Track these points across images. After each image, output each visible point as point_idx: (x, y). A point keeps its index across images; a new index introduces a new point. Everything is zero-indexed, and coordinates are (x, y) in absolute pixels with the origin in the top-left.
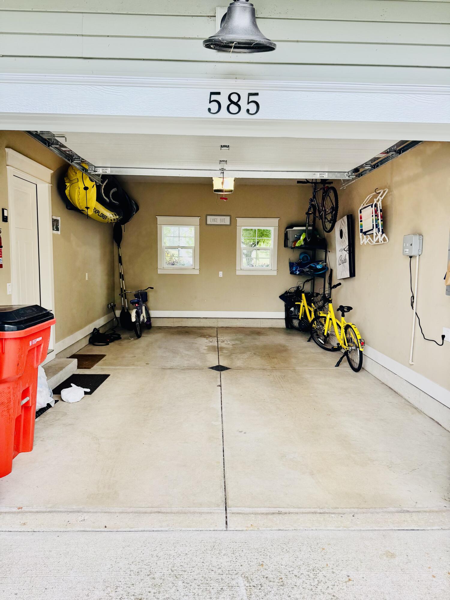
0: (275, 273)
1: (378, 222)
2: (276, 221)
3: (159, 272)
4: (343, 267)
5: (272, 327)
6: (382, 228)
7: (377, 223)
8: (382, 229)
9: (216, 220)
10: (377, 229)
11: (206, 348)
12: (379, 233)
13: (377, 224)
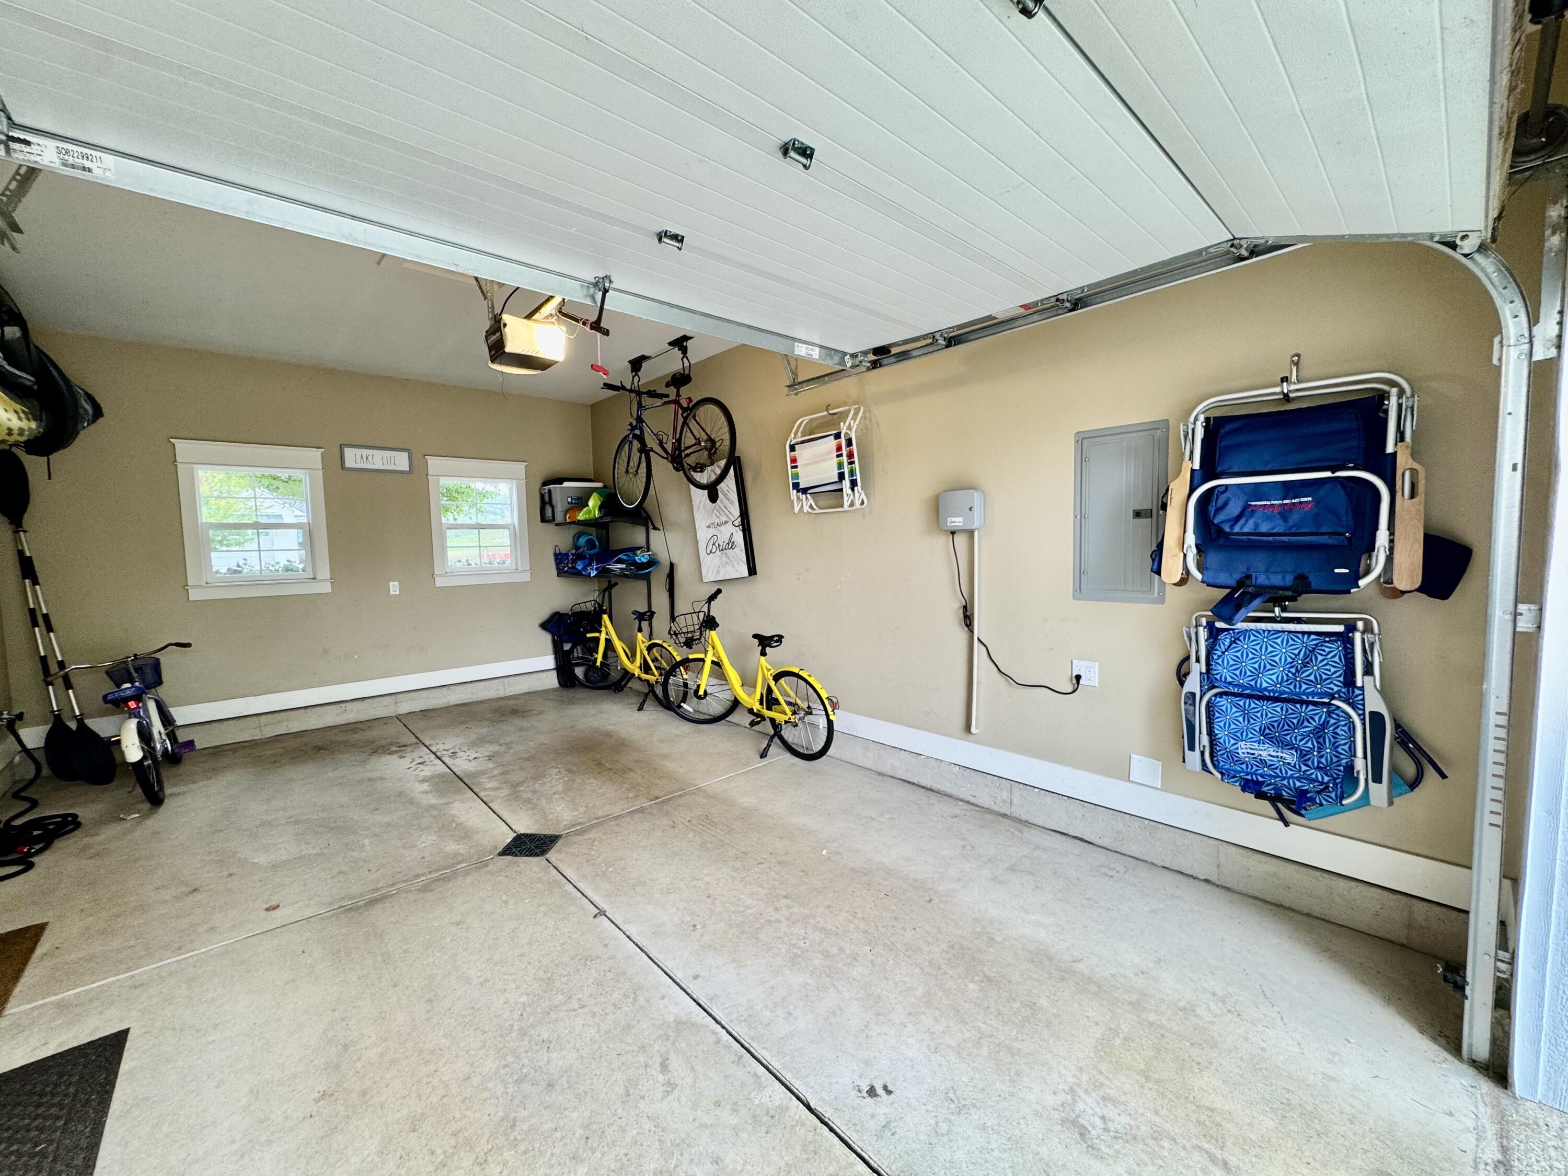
0: (527, 577)
2: (520, 467)
3: (195, 595)
4: (724, 558)
9: (370, 458)
11: (425, 786)
12: (853, 488)
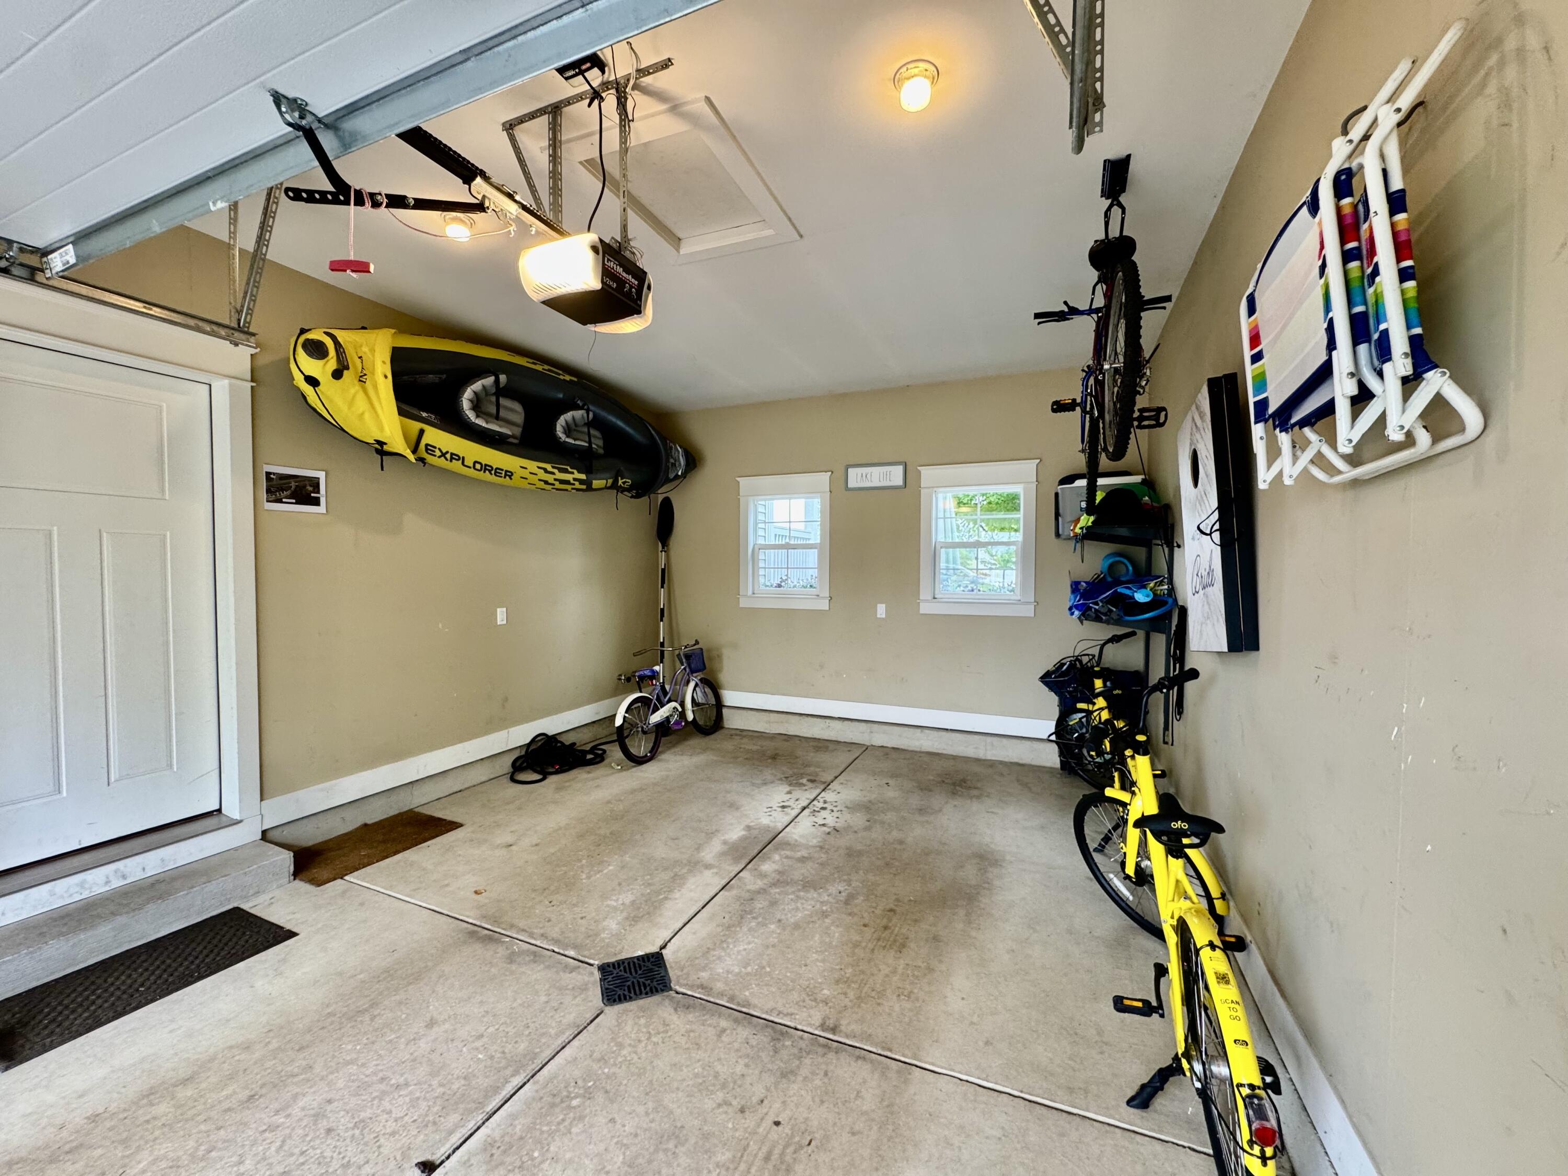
0: (1029, 611)
1: (1371, 299)
2: (1030, 467)
3: (744, 603)
4: (1206, 607)
5: (1021, 762)
6: (1418, 331)
7: (1359, 309)
8: (1415, 342)
9: (869, 476)
10: (1363, 348)
11: (737, 835)
12: (1380, 374)
13: (1365, 314)
